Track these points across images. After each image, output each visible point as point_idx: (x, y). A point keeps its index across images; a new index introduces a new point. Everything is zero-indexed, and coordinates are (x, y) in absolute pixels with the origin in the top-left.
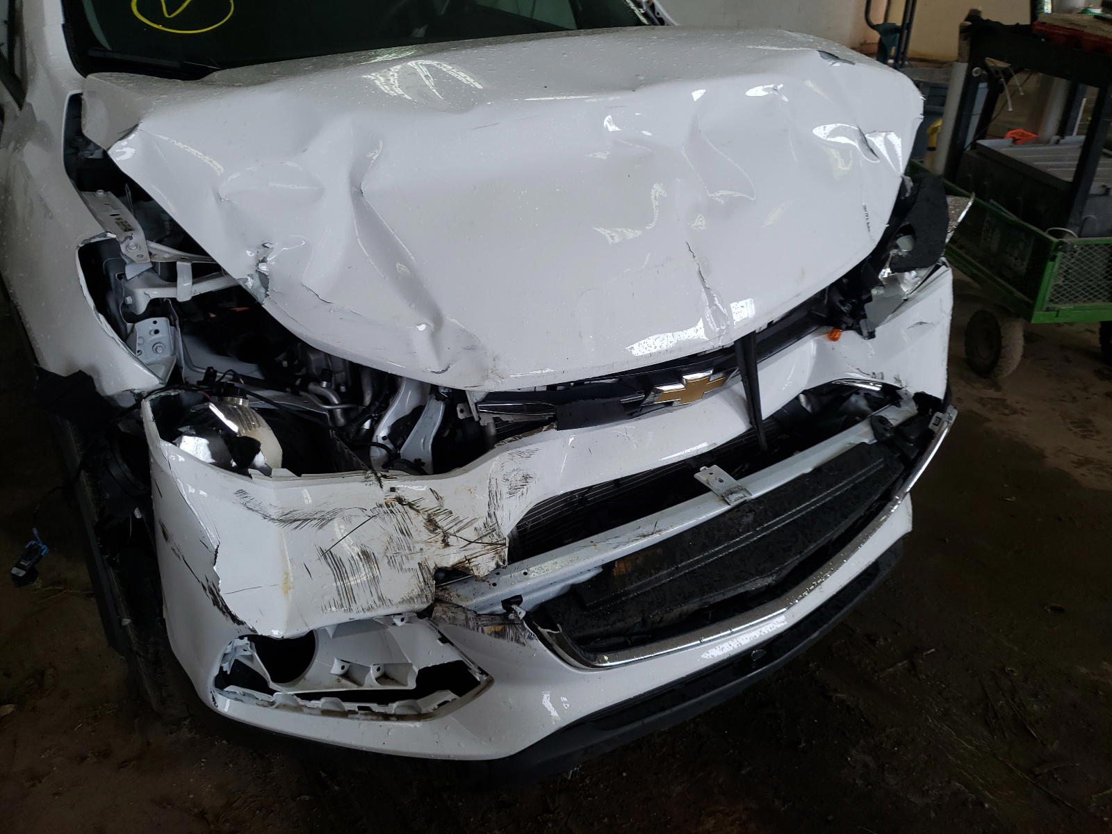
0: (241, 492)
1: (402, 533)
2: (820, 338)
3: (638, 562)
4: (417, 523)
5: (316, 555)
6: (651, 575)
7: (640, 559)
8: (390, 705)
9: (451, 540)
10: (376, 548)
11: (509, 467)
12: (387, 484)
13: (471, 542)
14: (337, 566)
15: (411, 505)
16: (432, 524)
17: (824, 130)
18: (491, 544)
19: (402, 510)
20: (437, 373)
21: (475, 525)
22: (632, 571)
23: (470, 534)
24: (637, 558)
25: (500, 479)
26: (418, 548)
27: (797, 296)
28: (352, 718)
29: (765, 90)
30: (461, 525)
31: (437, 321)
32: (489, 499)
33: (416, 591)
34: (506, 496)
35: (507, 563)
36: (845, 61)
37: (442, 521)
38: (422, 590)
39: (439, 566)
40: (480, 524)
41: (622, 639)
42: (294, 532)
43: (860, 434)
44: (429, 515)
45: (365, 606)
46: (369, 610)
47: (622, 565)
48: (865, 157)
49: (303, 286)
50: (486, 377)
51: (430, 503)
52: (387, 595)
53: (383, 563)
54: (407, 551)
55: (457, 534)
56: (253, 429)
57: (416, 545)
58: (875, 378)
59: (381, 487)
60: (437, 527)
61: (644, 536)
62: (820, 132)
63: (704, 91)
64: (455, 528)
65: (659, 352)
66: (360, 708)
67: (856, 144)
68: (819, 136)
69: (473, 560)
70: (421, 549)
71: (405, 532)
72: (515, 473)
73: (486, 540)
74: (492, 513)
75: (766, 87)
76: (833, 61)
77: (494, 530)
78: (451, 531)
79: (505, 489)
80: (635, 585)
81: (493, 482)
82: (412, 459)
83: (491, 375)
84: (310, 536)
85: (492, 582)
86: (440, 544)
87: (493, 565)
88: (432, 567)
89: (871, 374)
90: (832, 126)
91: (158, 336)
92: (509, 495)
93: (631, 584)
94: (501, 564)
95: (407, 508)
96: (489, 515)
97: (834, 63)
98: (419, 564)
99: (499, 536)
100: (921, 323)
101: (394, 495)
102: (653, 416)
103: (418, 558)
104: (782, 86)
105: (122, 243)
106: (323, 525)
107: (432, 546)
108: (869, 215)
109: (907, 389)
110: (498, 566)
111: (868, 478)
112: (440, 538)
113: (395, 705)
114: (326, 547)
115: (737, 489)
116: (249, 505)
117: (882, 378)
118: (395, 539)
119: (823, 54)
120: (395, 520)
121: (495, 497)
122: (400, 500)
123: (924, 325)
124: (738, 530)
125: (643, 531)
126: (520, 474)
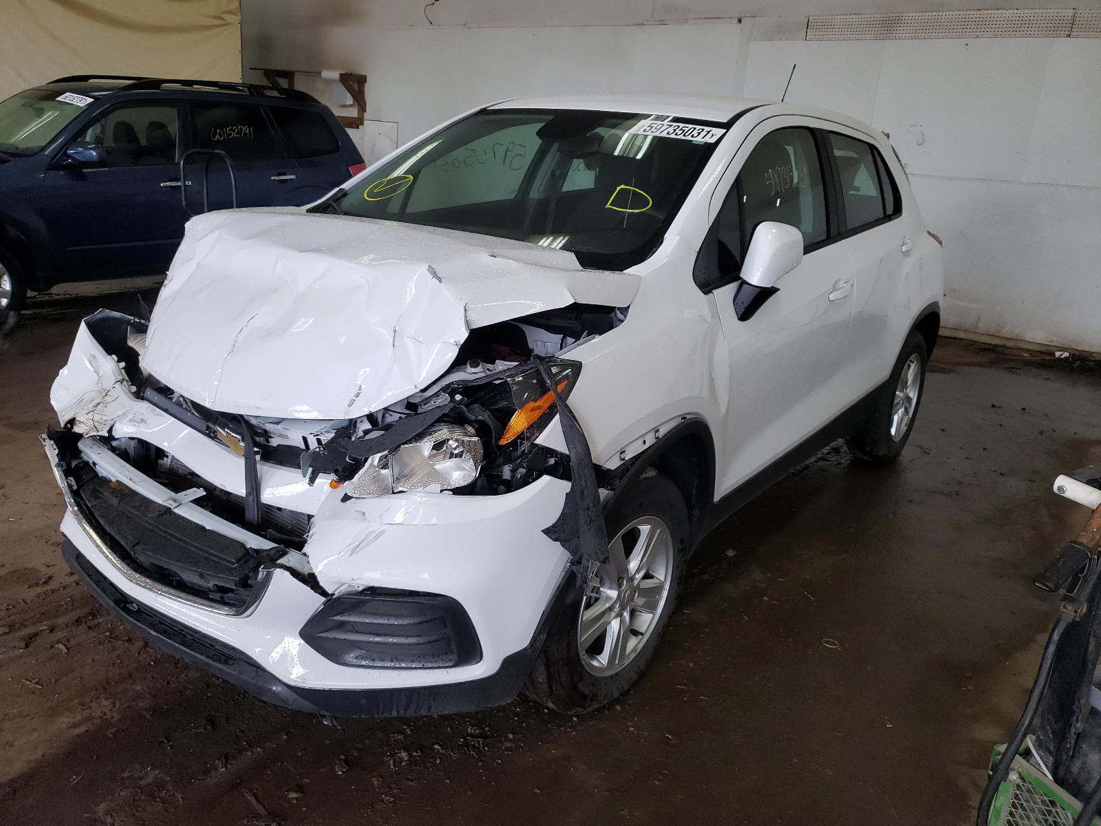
3: (119, 488)
4: (99, 400)
6: (113, 496)
7: (121, 487)
9: (91, 414)
11: (142, 410)
13: (92, 420)
15: (106, 395)
16: (98, 405)
18: (95, 426)
21: (103, 417)
22: (113, 488)
23: (97, 418)
25: (134, 411)
30: (102, 413)
32: (121, 414)
34: (127, 419)
37: (101, 407)
39: (76, 417)
44: (102, 402)
47: (116, 483)
51: (109, 399)
55: (95, 414)
59: (113, 383)
60: (97, 407)
61: (131, 480)
64: (99, 412)
69: (82, 424)
72: (140, 415)
73: (97, 424)
74: (115, 420)
76: (433, 276)
77: (104, 424)
78: (96, 412)
79: (131, 417)
80: (106, 494)
81: (130, 410)
86: (87, 412)
87: (83, 432)
95: (102, 394)
96: (112, 420)
97: (433, 278)
99: (102, 427)
100: (364, 514)
101: (110, 389)
102: (223, 448)
108: (360, 395)
111: (218, 563)
112: (91, 410)
115: (179, 502)
121: (123, 416)
122: (108, 392)
123: (362, 516)
125: (136, 479)
126: (142, 417)
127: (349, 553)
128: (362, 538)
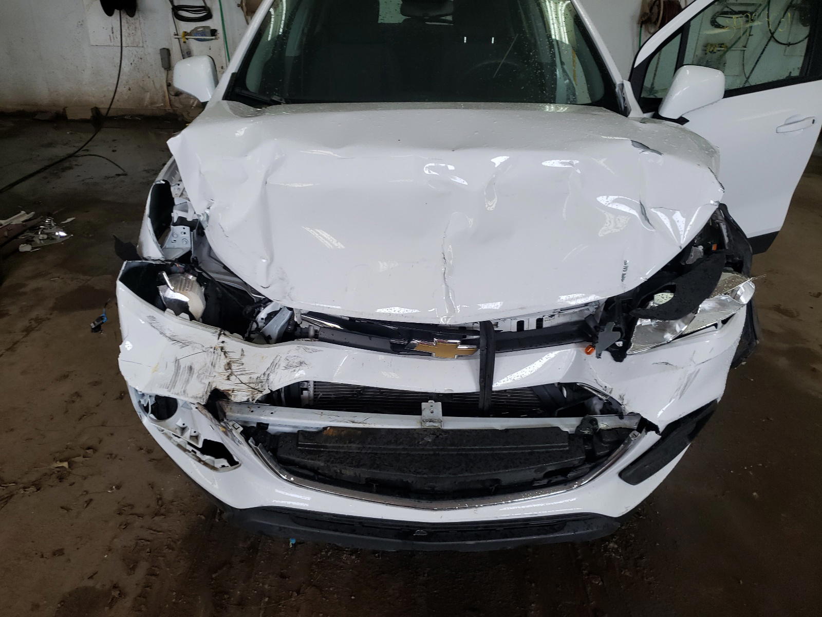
0: (153, 318)
1: (212, 364)
2: (581, 349)
3: (342, 433)
4: (223, 361)
5: (173, 359)
6: (345, 443)
7: (345, 432)
8: (205, 456)
9: (232, 378)
10: (196, 367)
11: (293, 353)
12: (222, 338)
13: (242, 383)
14: (178, 368)
15: (225, 353)
16: (229, 366)
17: (607, 199)
18: (253, 388)
19: (219, 354)
20: (264, 288)
21: (252, 376)
22: (335, 436)
23: (245, 379)
24: (343, 431)
25: (284, 357)
26: (215, 374)
27: (522, 308)
28: (187, 454)
29: (562, 163)
30: (244, 372)
31: (272, 259)
32: (269, 366)
33: (200, 395)
34: (282, 367)
35: (254, 401)
36: (653, 151)
37: (234, 367)
38: (203, 396)
39: (217, 387)
40: (255, 376)
41: (312, 474)
42: (173, 345)
43: (568, 424)
44: (230, 361)
45: (177, 392)
46: (177, 394)
47: (332, 430)
48: (642, 224)
49: (220, 225)
50: (284, 297)
51: (235, 356)
52: (188, 391)
53: (195, 376)
54: (208, 374)
55: (238, 376)
56: (185, 291)
57: (214, 373)
58: (605, 390)
59: (218, 339)
60: (230, 368)
61: (353, 422)
62: (602, 200)
63: (508, 157)
64: (239, 373)
65: (397, 315)
66: (193, 451)
67: (635, 213)
68: (602, 202)
69: (236, 392)
70: (215, 376)
71: (213, 365)
72: (295, 358)
73: (252, 385)
74: (267, 373)
75: (562, 161)
76: (642, 150)
77: (262, 382)
78: (236, 373)
79: (283, 364)
80: (331, 445)
81: (278, 358)
82: (267, 334)
83: (287, 297)
84: (176, 351)
85: (252, 410)
86: (225, 377)
87: (245, 399)
88: (213, 386)
89: (604, 386)
90: (616, 197)
91: (185, 235)
92: (284, 368)
93: (330, 443)
94: (251, 400)
95: (223, 353)
96: (264, 374)
97: (643, 151)
98: (209, 383)
99: (262, 386)
100: (667, 364)
101: (222, 345)
102: (415, 358)
103: (210, 380)
104: (578, 162)
105: (173, 186)
106: (183, 347)
107: (221, 377)
108: (628, 269)
109: (626, 406)
110: (248, 401)
111: (547, 452)
112: (227, 374)
113: (208, 457)
114: (178, 358)
115: (437, 421)
116: (154, 325)
117: (610, 392)
118: (207, 365)
119: (635, 143)
120: (213, 356)
121: (274, 366)
122: (222, 348)
123: (668, 366)
124: (418, 442)
125: (356, 420)
126: (299, 360)
127: (678, 397)
128: (685, 382)
